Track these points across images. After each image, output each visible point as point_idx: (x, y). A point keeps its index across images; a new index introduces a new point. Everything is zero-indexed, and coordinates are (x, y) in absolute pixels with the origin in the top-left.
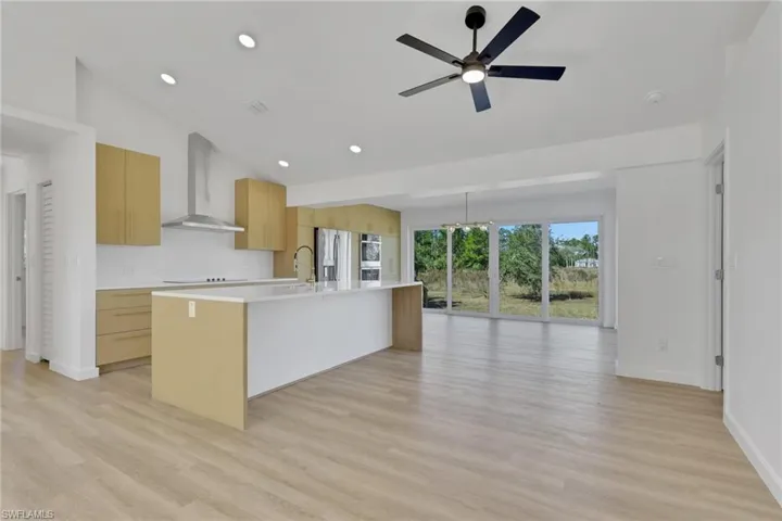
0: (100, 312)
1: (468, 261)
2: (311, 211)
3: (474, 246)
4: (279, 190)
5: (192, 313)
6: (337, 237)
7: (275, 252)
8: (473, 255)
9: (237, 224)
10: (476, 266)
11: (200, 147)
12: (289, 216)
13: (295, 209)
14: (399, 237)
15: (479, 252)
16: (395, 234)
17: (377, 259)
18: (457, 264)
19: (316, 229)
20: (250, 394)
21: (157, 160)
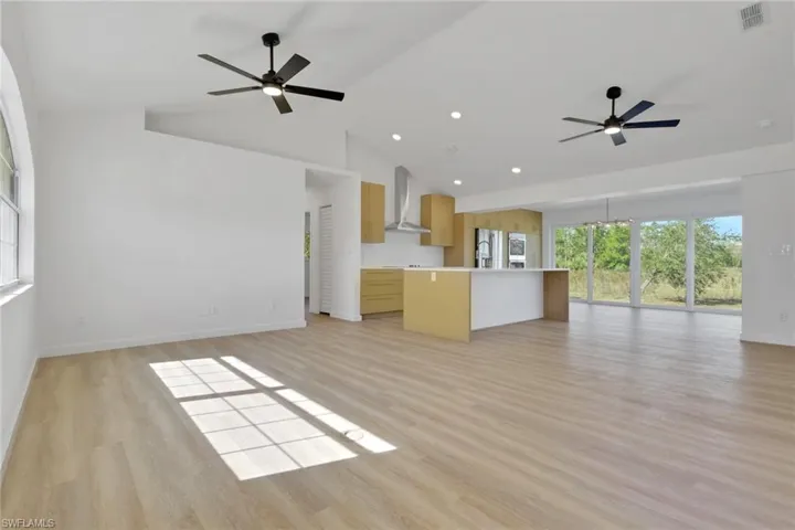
0: (363, 282)
1: (609, 262)
2: (474, 216)
3: (617, 245)
4: (450, 200)
5: (434, 278)
6: (491, 237)
7: (445, 248)
8: (616, 255)
9: (423, 226)
10: (618, 267)
11: (402, 175)
12: (457, 220)
13: (462, 214)
14: (541, 235)
15: (623, 251)
16: (538, 232)
17: (522, 254)
18: (596, 265)
19: (477, 230)
20: (473, 328)
21: (384, 187)
